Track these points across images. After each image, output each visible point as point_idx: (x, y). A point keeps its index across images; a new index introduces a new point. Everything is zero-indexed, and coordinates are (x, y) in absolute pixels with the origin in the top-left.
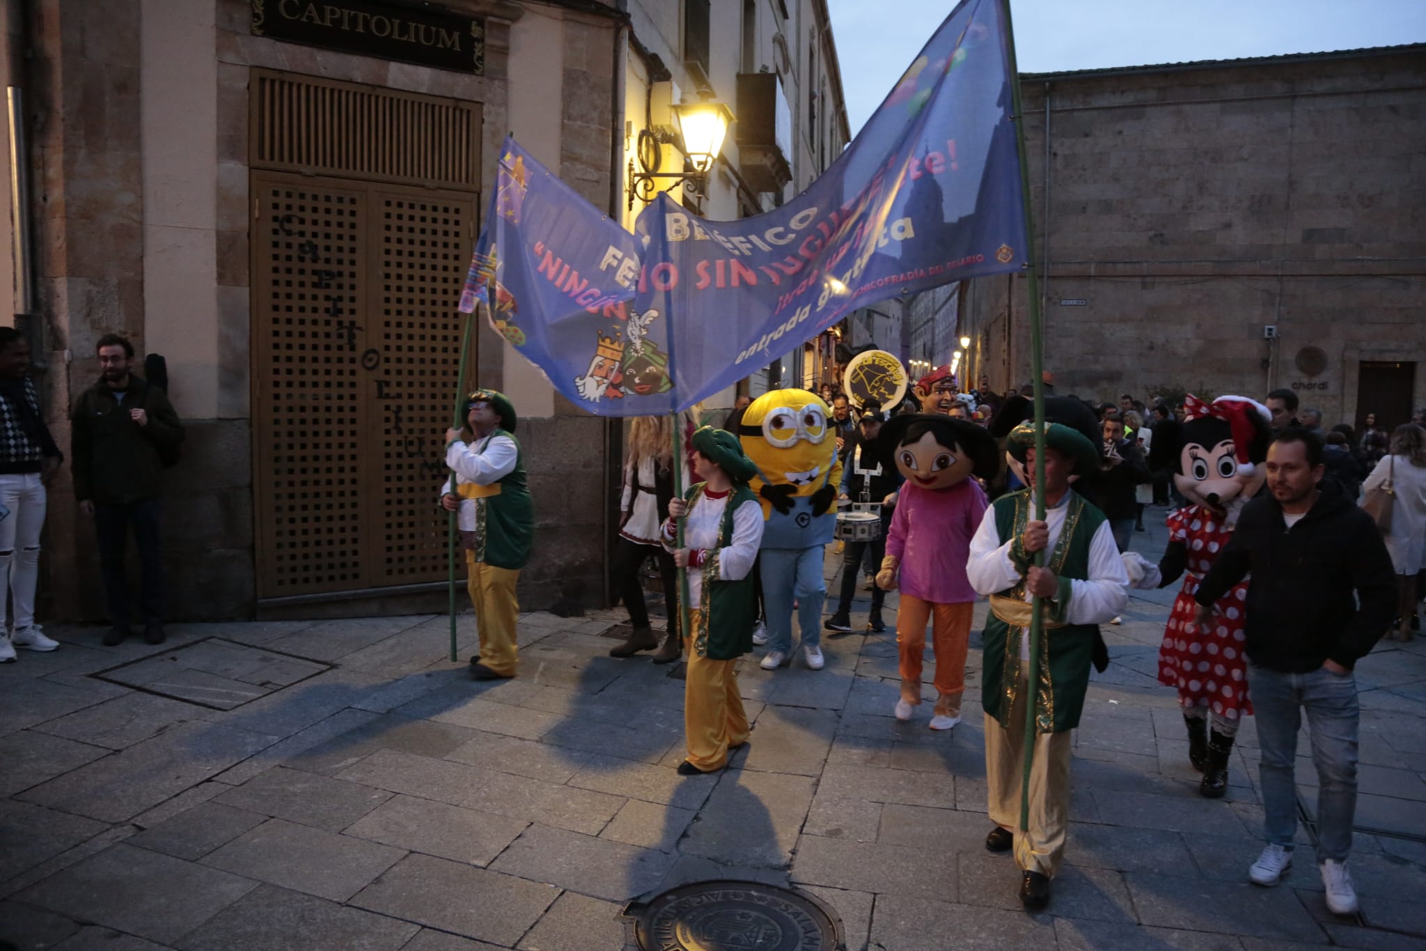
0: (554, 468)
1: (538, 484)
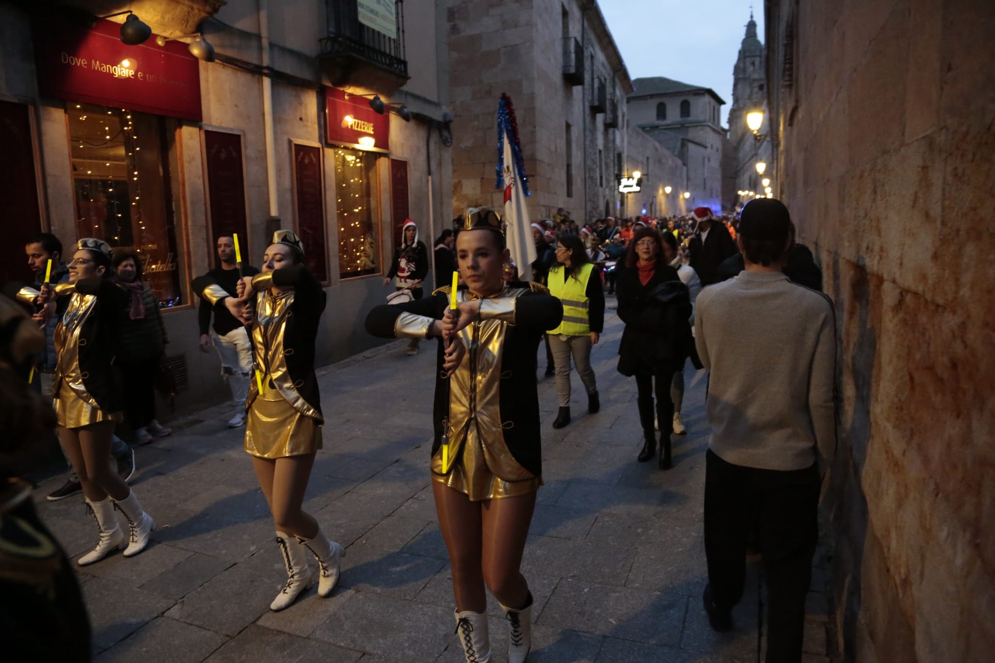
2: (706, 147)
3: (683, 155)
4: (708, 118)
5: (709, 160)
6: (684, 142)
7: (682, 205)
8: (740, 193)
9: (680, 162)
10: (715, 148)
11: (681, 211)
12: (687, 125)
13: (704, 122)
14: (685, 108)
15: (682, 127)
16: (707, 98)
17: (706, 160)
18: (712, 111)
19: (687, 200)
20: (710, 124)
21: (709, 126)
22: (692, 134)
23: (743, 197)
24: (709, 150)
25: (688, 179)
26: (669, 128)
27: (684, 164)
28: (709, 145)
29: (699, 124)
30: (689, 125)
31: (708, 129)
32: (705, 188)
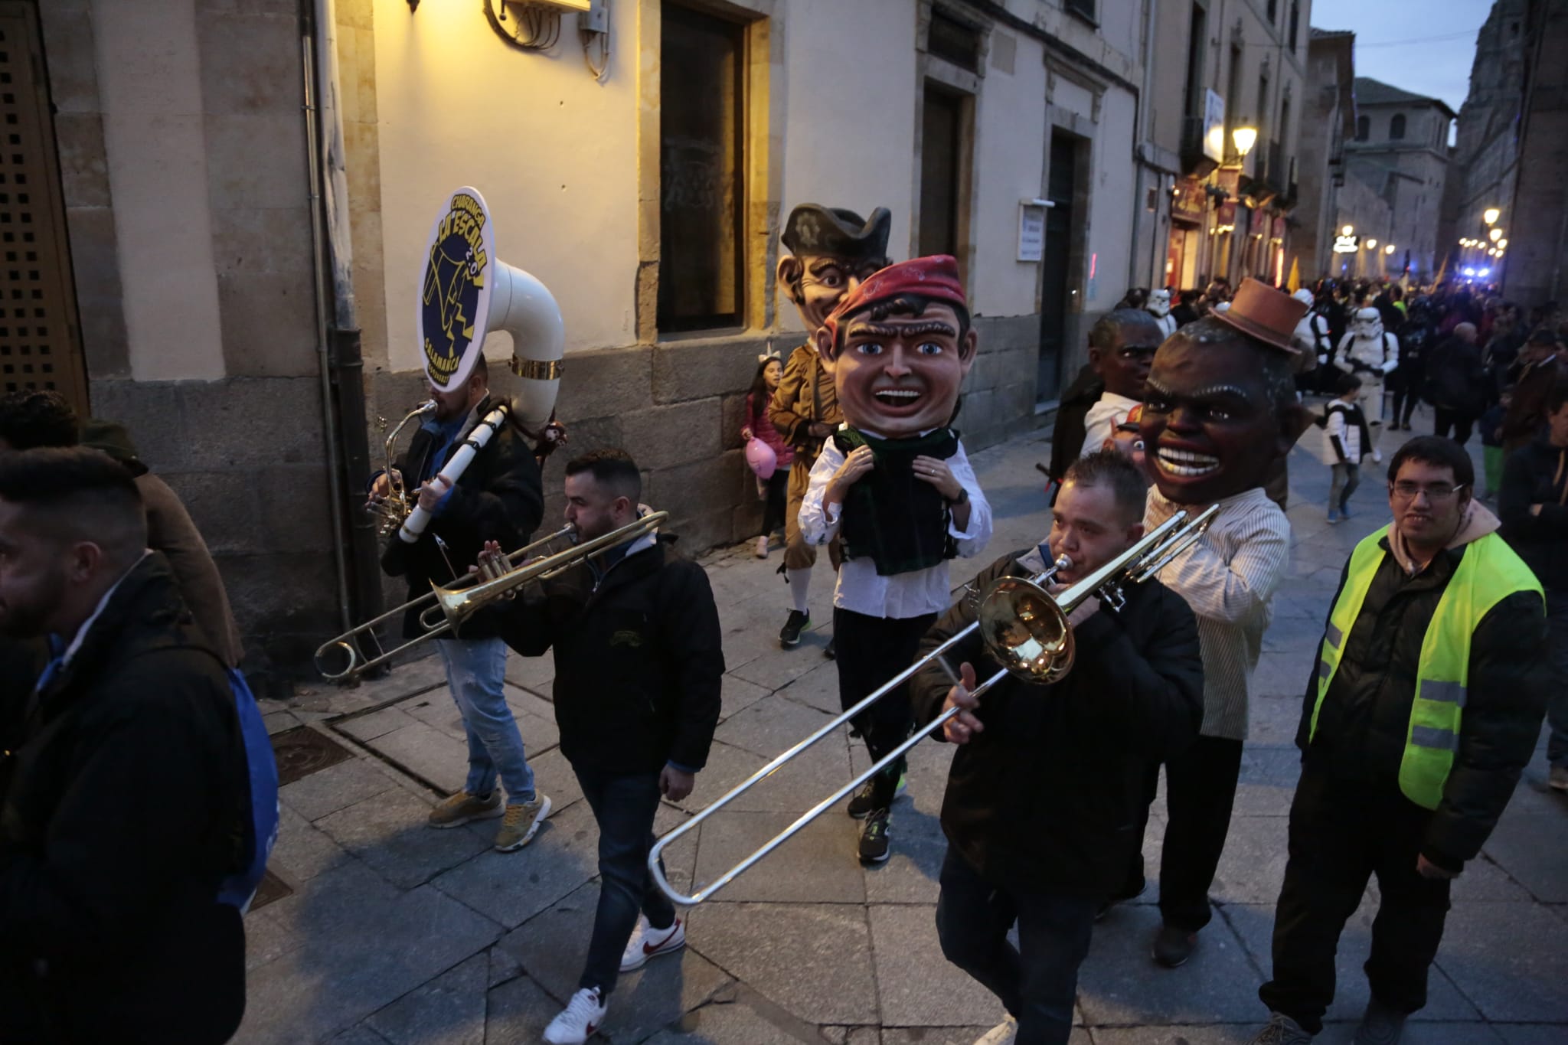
0: (232, 463)
1: (207, 487)
2: (1421, 182)
3: (1389, 196)
4: (1430, 140)
5: (1424, 201)
6: (1393, 178)
7: (1381, 262)
8: (1463, 241)
9: (1385, 205)
10: (1435, 182)
11: (1378, 270)
12: (1397, 150)
13: (1425, 146)
14: (1398, 127)
15: (1391, 153)
16: (1433, 113)
17: (1420, 200)
18: (1437, 129)
19: (1387, 256)
20: (1432, 150)
21: (1430, 153)
22: (1405, 164)
23: (1468, 248)
24: (1426, 186)
25: (1393, 227)
26: (1370, 153)
27: (1391, 208)
28: (1426, 179)
29: (1417, 150)
30: (1401, 150)
31: (1428, 157)
32: (1413, 239)
